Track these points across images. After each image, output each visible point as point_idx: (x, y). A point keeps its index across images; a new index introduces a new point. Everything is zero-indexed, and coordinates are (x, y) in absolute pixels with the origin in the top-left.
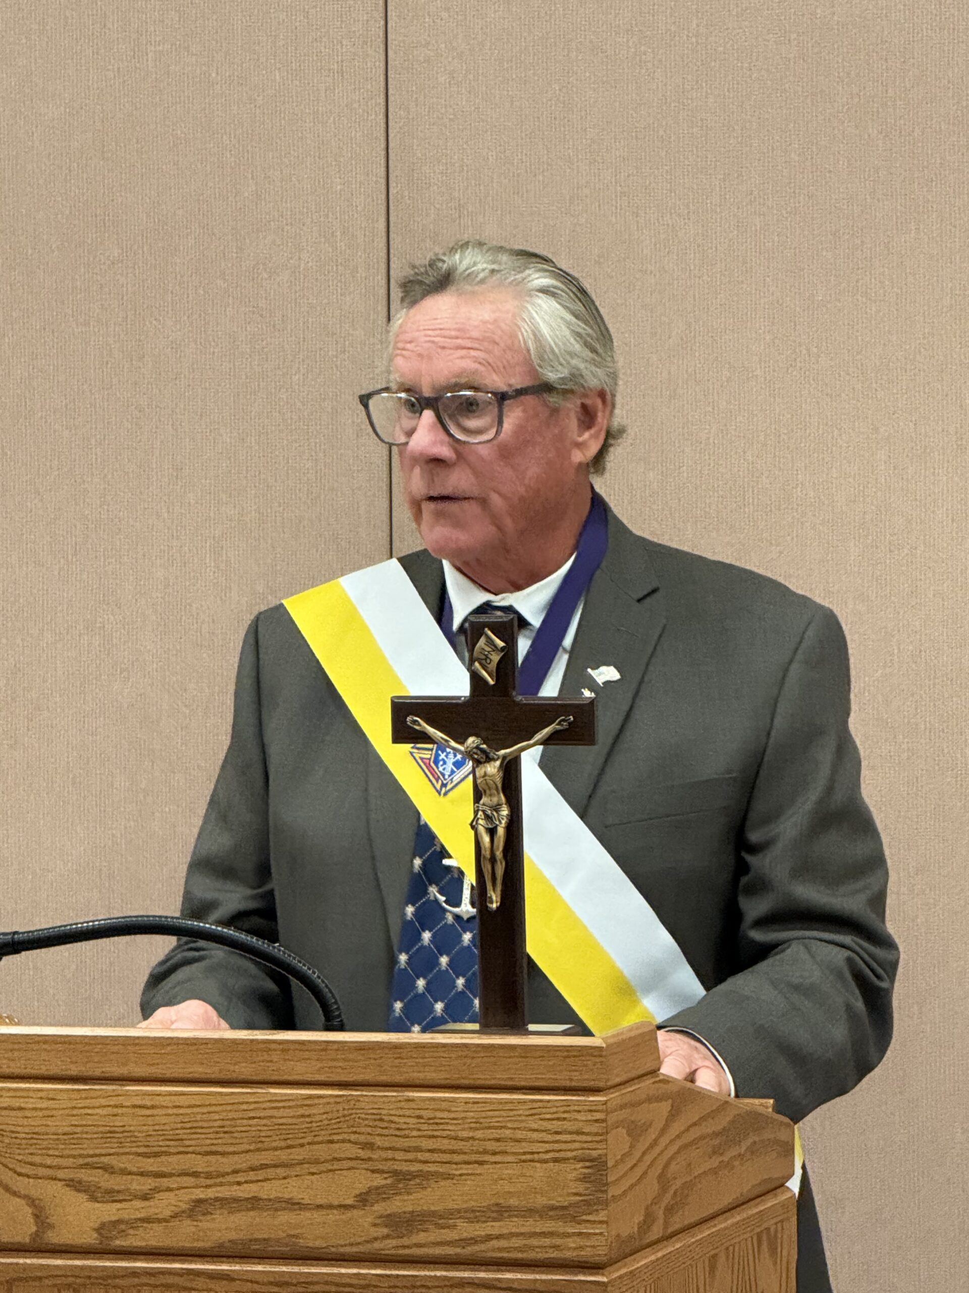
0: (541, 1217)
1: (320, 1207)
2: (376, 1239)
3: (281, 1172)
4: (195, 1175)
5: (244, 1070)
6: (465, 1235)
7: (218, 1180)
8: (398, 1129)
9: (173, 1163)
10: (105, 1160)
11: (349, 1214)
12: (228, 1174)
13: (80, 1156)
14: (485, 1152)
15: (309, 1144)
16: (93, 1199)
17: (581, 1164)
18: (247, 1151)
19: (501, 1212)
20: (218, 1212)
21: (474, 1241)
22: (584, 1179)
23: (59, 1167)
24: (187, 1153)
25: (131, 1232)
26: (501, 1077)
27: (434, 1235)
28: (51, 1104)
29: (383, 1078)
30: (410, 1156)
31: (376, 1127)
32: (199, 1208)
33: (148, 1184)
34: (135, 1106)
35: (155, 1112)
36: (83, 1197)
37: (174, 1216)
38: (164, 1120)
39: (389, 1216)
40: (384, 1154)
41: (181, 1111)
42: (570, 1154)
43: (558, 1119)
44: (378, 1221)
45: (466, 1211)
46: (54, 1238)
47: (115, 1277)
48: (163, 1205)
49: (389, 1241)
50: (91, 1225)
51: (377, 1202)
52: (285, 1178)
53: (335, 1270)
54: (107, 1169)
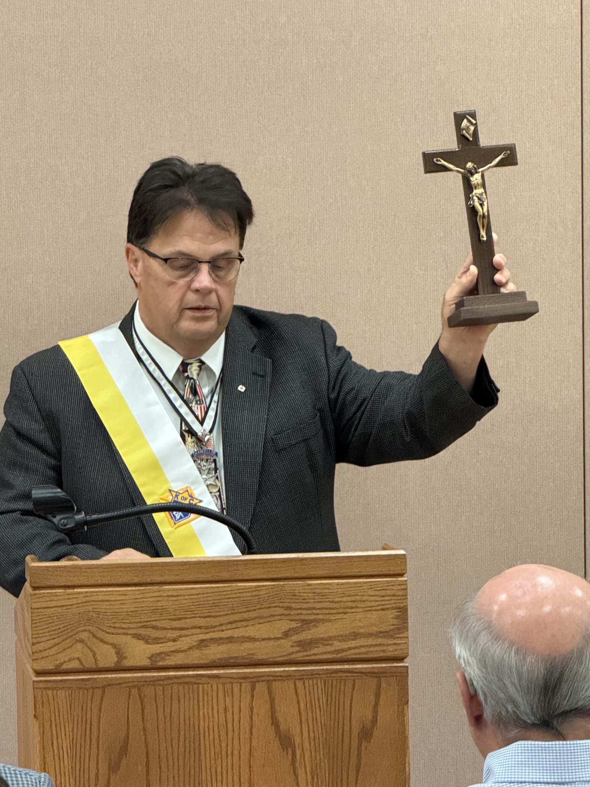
0: (375, 637)
1: (264, 639)
2: (293, 653)
3: (244, 623)
4: (200, 627)
5: (225, 575)
6: (337, 648)
7: (212, 630)
8: (304, 599)
9: (189, 623)
10: (154, 623)
11: (279, 642)
12: (216, 626)
13: (140, 622)
14: (348, 608)
15: (258, 609)
16: (147, 642)
17: (395, 611)
18: (226, 615)
19: (355, 636)
20: (212, 645)
21: (343, 650)
22: (397, 617)
23: (128, 628)
24: (196, 617)
25: (167, 658)
26: (355, 572)
27: (322, 649)
28: (124, 597)
29: (296, 575)
30: (309, 612)
31: (292, 599)
32: (202, 644)
33: (176, 634)
34: (168, 596)
35: (179, 598)
36: (141, 642)
37: (190, 648)
38: (184, 601)
39: (300, 641)
40: (296, 612)
41: (192, 597)
42: (389, 606)
43: (384, 590)
44: (294, 644)
45: (338, 636)
46: (127, 663)
47: (160, 680)
48: (184, 643)
49: (299, 654)
50: (147, 655)
51: (293, 635)
52: (246, 626)
53: (273, 670)
54: (154, 627)
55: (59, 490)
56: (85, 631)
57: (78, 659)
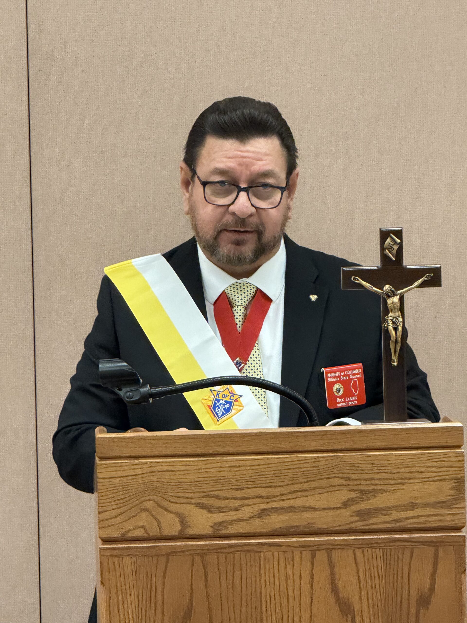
0: (433, 507)
1: (324, 509)
2: (352, 522)
3: (305, 493)
4: (261, 497)
5: (285, 446)
6: (396, 518)
7: (273, 499)
8: (362, 470)
9: (251, 492)
10: (216, 493)
11: (338, 512)
12: (277, 496)
13: (203, 492)
14: (406, 478)
15: (318, 480)
16: (210, 512)
17: (452, 481)
18: (287, 485)
19: (413, 506)
20: (273, 514)
21: (401, 520)
22: (454, 488)
23: (192, 498)
24: (257, 487)
25: (230, 527)
26: (412, 443)
27: (380, 519)
28: (188, 468)
29: (355, 447)
30: (368, 482)
31: (352, 470)
32: (263, 513)
33: (237, 503)
34: (230, 467)
35: (240, 469)
36: (204, 511)
37: (252, 517)
38: (245, 472)
39: (359, 511)
40: (355, 483)
41: (253, 468)
42: (447, 477)
43: (441, 461)
44: (354, 514)
45: (397, 506)
46: (190, 531)
47: (222, 548)
48: (247, 512)
49: (358, 523)
50: (209, 524)
51: (352, 505)
52: (306, 497)
53: (332, 538)
54: (217, 497)
55: (125, 364)
56: (149, 500)
57: (143, 527)
